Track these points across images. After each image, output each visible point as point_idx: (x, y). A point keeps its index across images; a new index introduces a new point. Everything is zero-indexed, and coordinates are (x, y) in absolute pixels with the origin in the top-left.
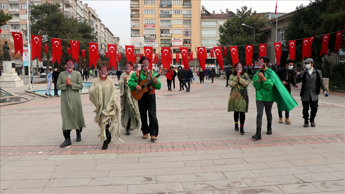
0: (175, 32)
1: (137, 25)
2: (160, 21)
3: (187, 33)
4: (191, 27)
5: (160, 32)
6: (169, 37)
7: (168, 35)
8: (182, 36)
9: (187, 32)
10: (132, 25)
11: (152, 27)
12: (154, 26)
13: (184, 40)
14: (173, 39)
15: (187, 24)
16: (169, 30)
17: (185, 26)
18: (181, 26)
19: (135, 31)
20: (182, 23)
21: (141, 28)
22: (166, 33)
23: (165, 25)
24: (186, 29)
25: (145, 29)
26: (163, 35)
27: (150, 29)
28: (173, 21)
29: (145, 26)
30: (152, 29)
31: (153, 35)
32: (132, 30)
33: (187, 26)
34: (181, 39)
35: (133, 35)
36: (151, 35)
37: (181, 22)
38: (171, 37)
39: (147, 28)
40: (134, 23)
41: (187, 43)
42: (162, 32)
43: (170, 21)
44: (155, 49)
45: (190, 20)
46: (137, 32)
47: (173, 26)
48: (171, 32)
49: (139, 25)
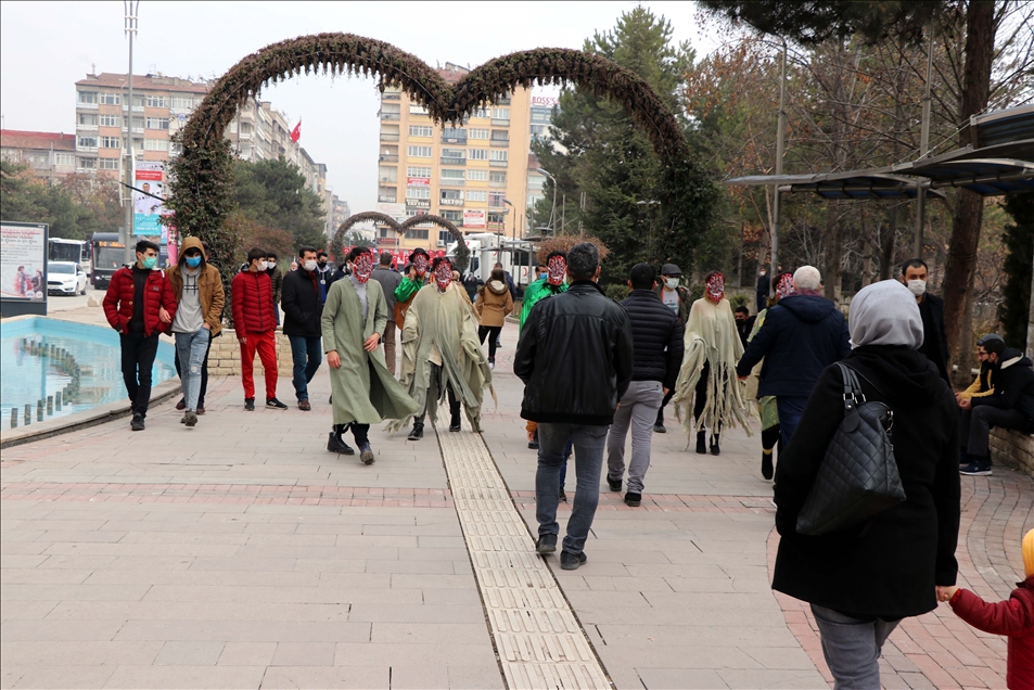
0: (472, 196)
1: (393, 179)
2: (440, 173)
3: (496, 200)
4: (505, 188)
5: (439, 195)
6: (458, 206)
7: (457, 202)
8: (486, 205)
9: (497, 198)
10: (382, 177)
11: (423, 185)
12: (427, 183)
13: (490, 214)
14: (465, 211)
15: (497, 179)
16: (459, 191)
17: (494, 184)
18: (485, 185)
19: (387, 189)
20: (488, 178)
21: (401, 185)
22: (451, 197)
23: (450, 181)
24: (494, 190)
25: (409, 188)
26: (445, 201)
27: (418, 188)
28: (467, 172)
29: (410, 182)
30: (423, 189)
31: (425, 201)
32: (381, 187)
33: (497, 184)
34: (483, 211)
35: (382, 198)
36: (420, 200)
37: (485, 177)
38: (463, 206)
39: (414, 184)
40: (386, 173)
41: (495, 220)
42: (444, 196)
43: (462, 172)
44: (427, 231)
45: (505, 173)
46: (391, 192)
47: (468, 184)
48: (462, 195)
49: (398, 178)
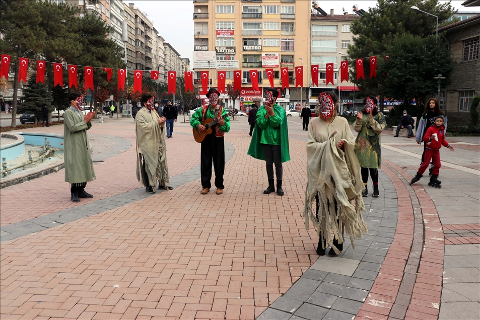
0: (267, 43)
1: (205, 32)
2: (242, 25)
4: (294, 35)
5: (242, 43)
6: (257, 51)
7: (256, 48)
8: (279, 49)
9: (287, 44)
10: (197, 31)
11: (228, 35)
12: (232, 33)
13: (283, 56)
14: (263, 55)
15: (287, 29)
16: (257, 39)
17: (284, 33)
18: (278, 33)
19: (201, 41)
20: (280, 29)
21: (211, 37)
22: (251, 45)
23: (250, 31)
24: (285, 37)
25: (218, 38)
26: (247, 48)
27: (225, 38)
28: (263, 24)
29: (218, 33)
30: (229, 38)
31: (231, 48)
32: (196, 39)
33: (287, 33)
34: (277, 54)
35: (198, 48)
36: (227, 48)
37: (277, 27)
38: (261, 50)
39: (221, 35)
40: (200, 28)
41: (286, 61)
42: (246, 44)
43: (258, 24)
45: (293, 24)
46: (204, 43)
47: (264, 33)
48: (260, 42)
49: (209, 32)
